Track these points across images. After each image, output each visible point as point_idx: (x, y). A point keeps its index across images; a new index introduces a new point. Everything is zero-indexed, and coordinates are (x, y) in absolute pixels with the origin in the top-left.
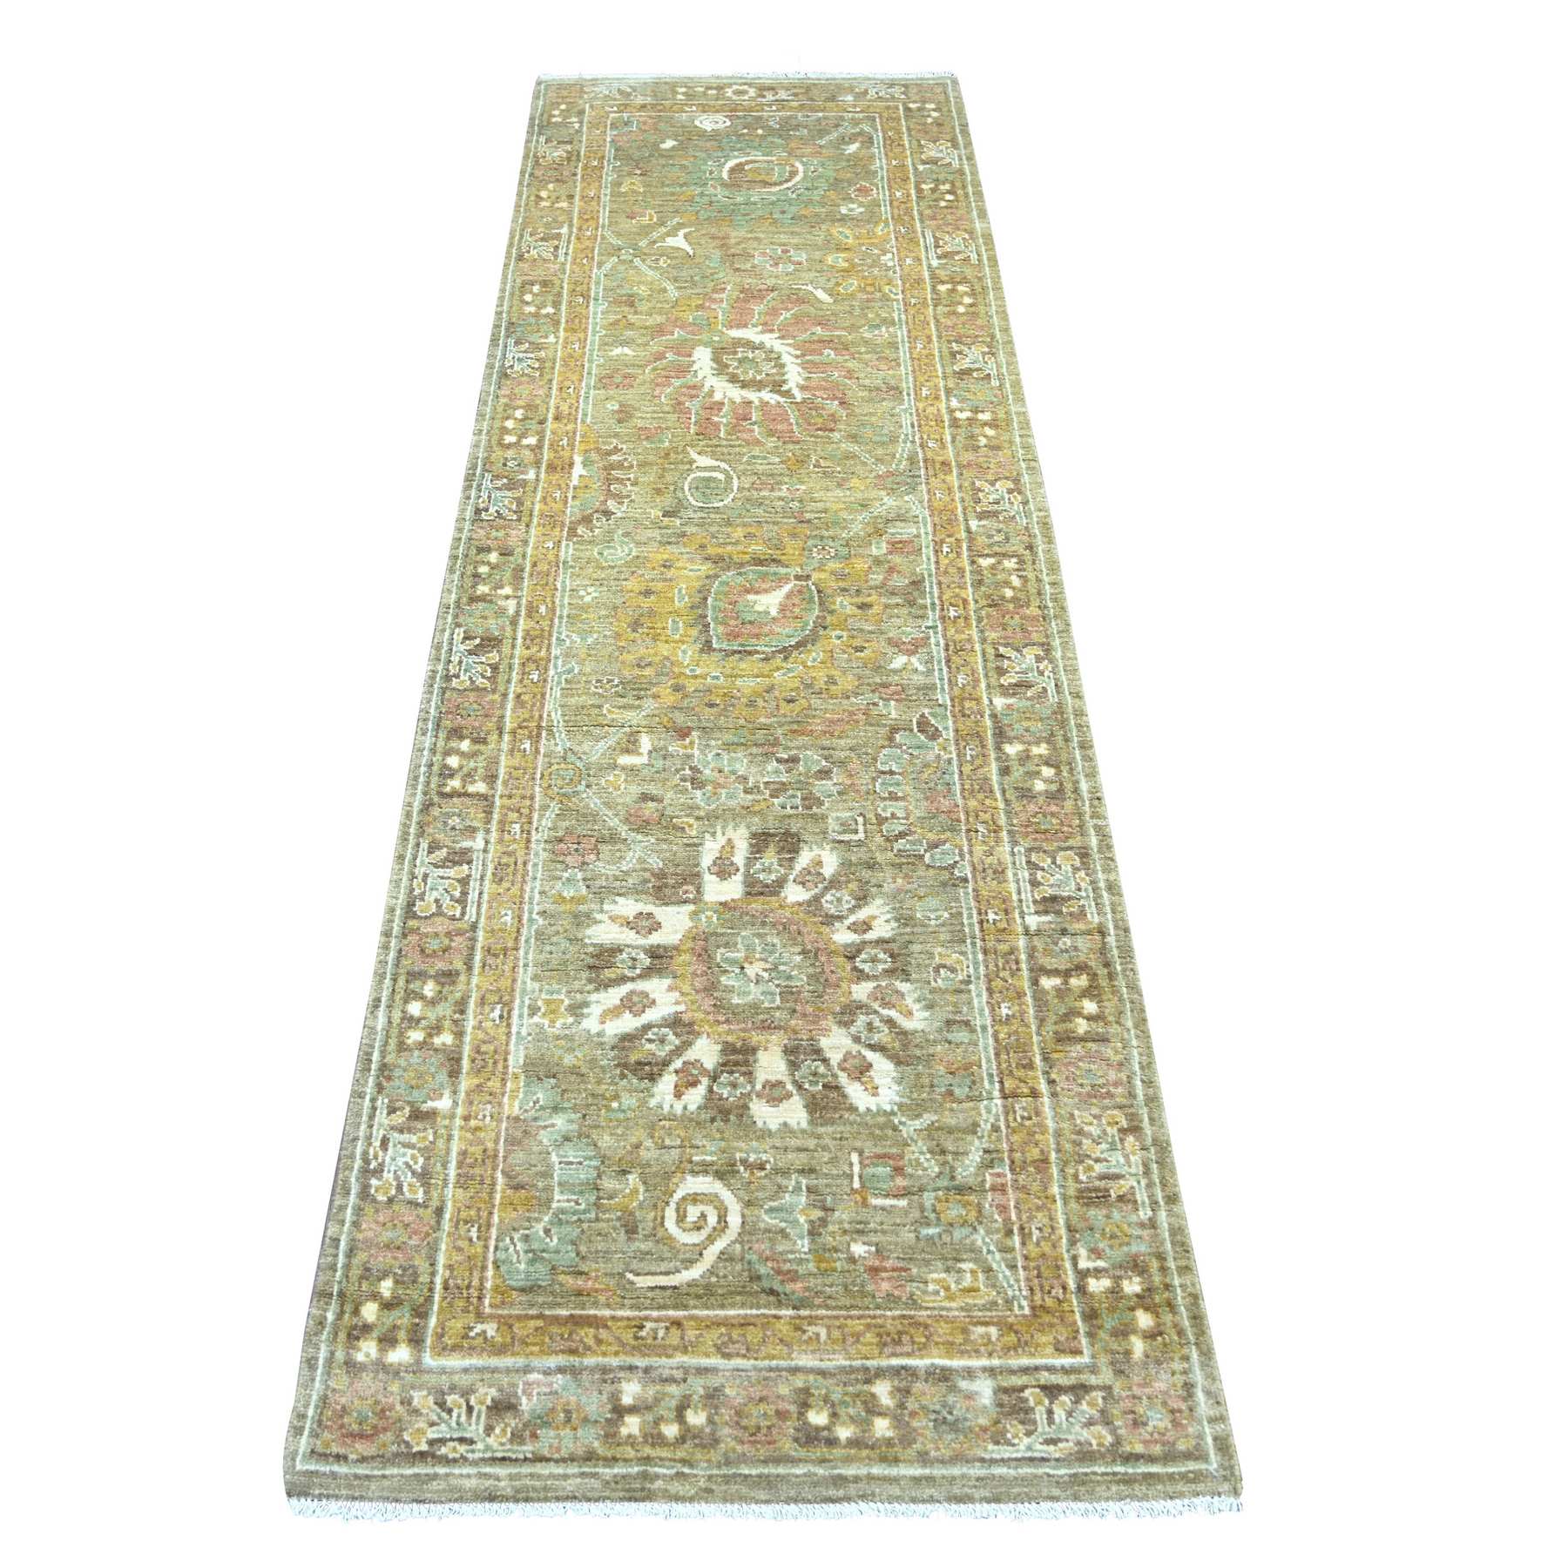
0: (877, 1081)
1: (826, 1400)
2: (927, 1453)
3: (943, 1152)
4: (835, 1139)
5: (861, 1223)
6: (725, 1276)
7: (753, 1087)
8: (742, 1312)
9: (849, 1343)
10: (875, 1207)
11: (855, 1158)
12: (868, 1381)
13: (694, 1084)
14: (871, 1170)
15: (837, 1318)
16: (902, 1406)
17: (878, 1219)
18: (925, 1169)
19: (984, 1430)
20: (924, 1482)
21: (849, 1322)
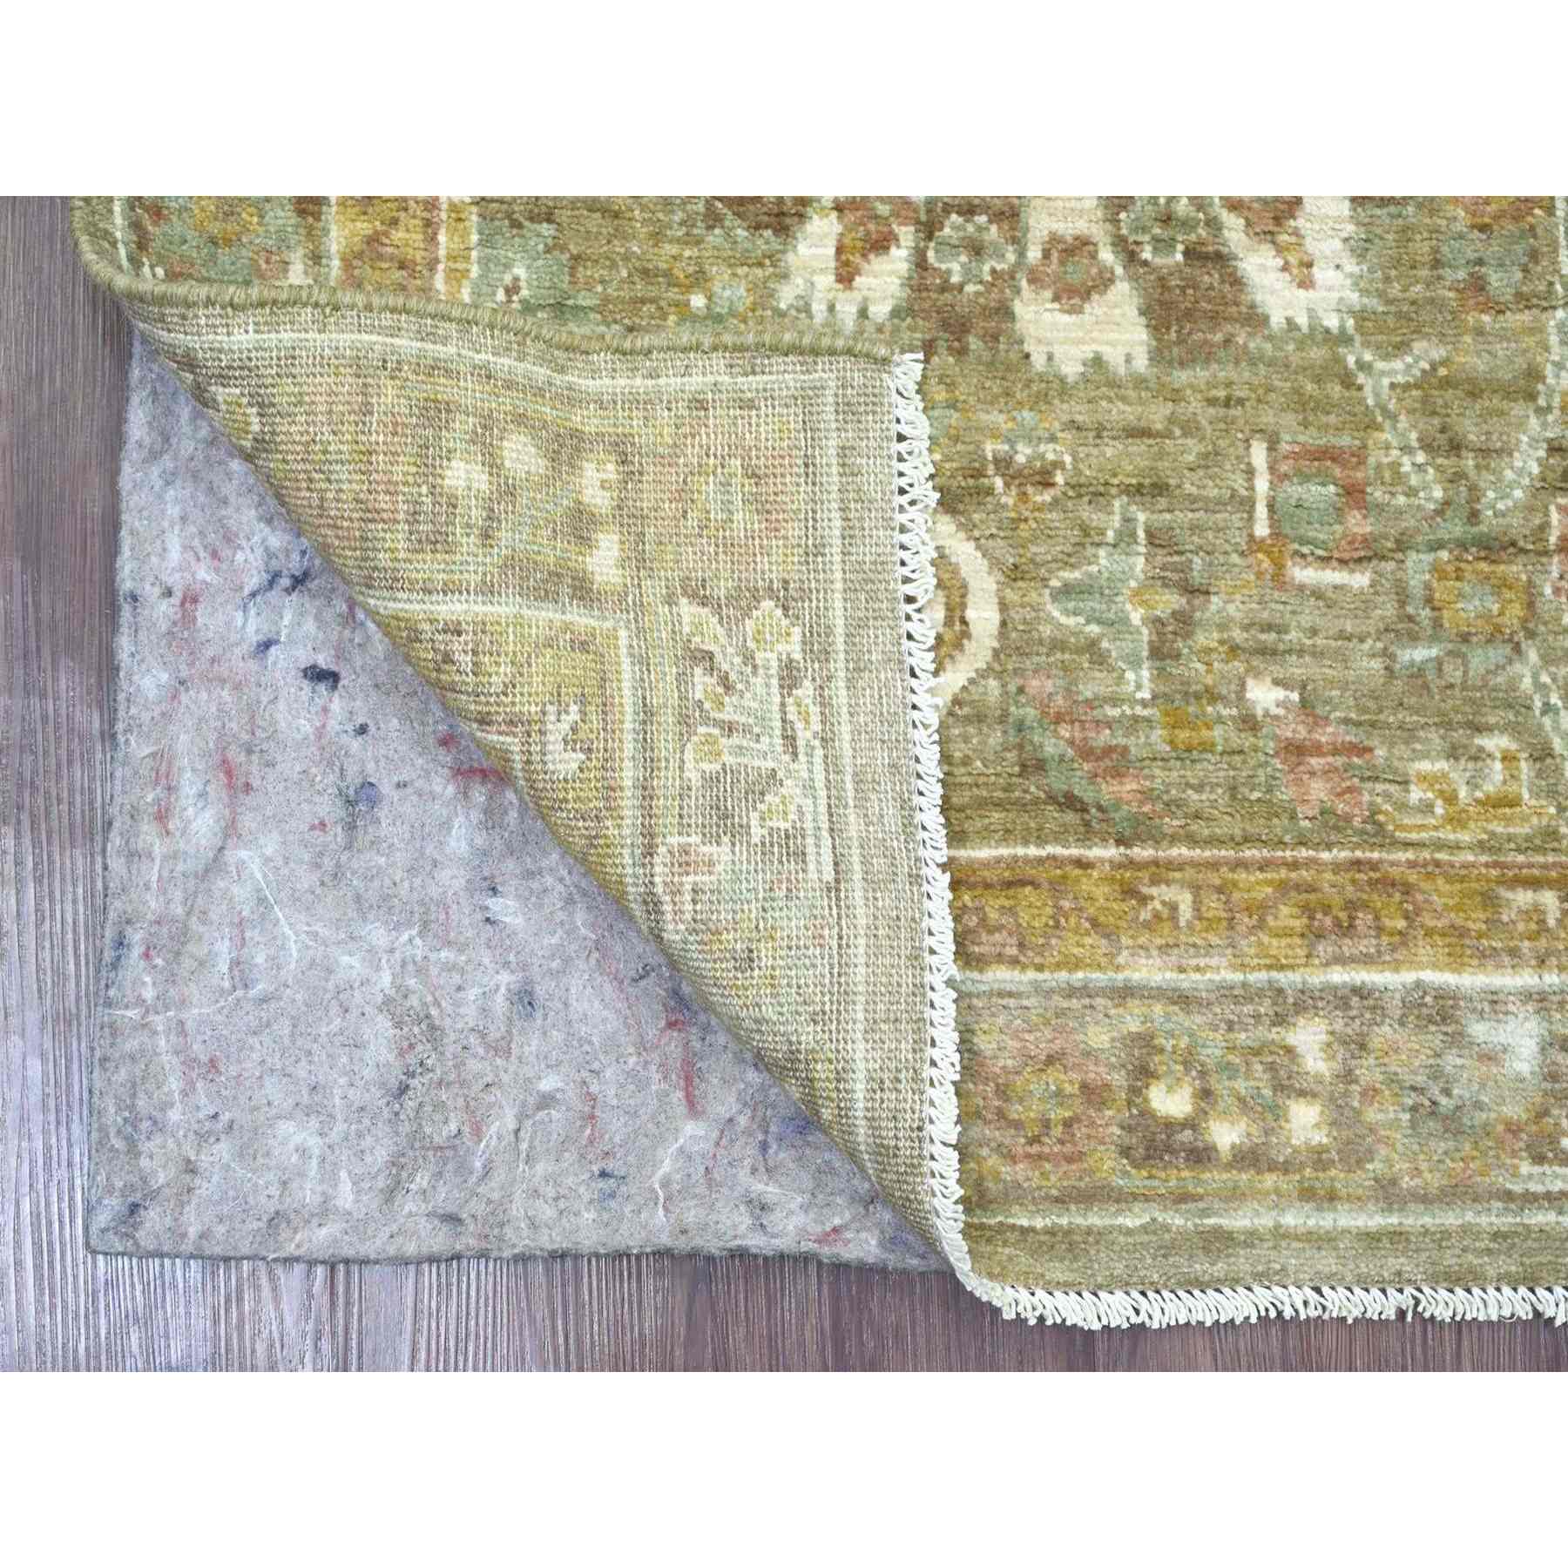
0: (1311, 245)
1: (1188, 1060)
2: (1394, 1182)
3: (1455, 447)
4: (1212, 402)
5: (1268, 627)
6: (966, 761)
7: (1022, 254)
8: (1004, 851)
9: (1242, 929)
10: (1301, 588)
11: (1259, 455)
12: (1280, 1020)
13: (881, 244)
14: (1294, 490)
15: (1214, 865)
16: (1348, 1076)
17: (1306, 620)
18: (1412, 492)
19: (1513, 1129)
20: (1385, 1242)
21: (1241, 876)
